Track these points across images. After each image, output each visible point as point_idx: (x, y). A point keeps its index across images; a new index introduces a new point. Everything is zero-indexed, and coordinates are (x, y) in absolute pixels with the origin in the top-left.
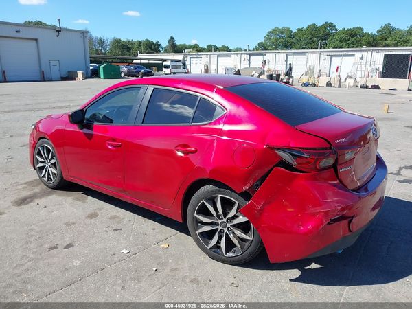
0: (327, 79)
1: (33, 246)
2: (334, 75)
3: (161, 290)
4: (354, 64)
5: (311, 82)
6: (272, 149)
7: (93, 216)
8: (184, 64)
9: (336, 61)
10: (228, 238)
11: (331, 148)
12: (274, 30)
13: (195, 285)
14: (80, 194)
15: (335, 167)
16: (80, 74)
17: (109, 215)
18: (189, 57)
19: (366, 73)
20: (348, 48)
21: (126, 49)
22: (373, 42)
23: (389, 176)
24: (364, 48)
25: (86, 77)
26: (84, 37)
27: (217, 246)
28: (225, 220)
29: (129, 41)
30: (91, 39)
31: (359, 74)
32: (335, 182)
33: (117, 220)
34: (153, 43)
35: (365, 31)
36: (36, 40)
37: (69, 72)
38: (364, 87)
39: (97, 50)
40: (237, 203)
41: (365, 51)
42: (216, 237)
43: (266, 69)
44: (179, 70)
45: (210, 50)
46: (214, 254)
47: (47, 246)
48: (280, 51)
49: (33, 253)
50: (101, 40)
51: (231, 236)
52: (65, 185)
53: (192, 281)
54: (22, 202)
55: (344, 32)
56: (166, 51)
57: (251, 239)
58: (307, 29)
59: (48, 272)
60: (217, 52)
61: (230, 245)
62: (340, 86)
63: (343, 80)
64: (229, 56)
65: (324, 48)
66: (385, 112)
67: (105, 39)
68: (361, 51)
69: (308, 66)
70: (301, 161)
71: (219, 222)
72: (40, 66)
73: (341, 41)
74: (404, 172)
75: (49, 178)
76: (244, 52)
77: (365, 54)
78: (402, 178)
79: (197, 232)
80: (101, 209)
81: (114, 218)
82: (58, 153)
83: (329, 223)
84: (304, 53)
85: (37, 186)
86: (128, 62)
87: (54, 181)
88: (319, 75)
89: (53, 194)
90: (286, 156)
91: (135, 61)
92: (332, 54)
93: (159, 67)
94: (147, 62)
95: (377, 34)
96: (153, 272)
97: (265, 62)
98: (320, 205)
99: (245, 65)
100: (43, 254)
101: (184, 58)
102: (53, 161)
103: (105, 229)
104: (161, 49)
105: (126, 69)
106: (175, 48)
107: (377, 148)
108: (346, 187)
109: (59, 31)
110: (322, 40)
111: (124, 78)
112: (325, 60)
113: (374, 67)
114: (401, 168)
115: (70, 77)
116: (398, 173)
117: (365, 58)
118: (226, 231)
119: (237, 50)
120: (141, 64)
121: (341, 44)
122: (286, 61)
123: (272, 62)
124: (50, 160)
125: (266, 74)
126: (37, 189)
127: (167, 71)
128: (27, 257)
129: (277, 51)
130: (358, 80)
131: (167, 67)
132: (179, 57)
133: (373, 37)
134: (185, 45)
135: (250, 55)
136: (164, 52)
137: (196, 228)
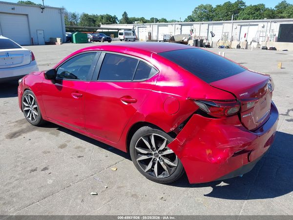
0: (237, 43)
1: (19, 169)
2: (243, 40)
3: (110, 203)
4: (258, 31)
5: (225, 45)
6: (192, 100)
7: (63, 146)
8: (134, 32)
9: (244, 29)
10: (159, 165)
11: (236, 100)
12: (199, 6)
13: (135, 199)
14: (55, 130)
15: (239, 114)
16: (59, 40)
17: (75, 146)
18: (137, 26)
19: (266, 38)
20: (254, 19)
21: (92, 21)
22: (272, 15)
23: (280, 117)
24: (265, 19)
25: (63, 42)
26: (61, 13)
27: (152, 170)
28: (157, 152)
29: (94, 16)
30: (66, 14)
31: (261, 39)
32: (239, 125)
33: (80, 149)
34: (112, 17)
35: (266, 7)
36: (27, 15)
37: (51, 38)
38: (265, 48)
39: (71, 22)
40: (166, 140)
41: (266, 21)
42: (151, 164)
43: (193, 35)
44: (130, 37)
45: (153, 22)
46: (150, 175)
47: (29, 169)
48: (203, 22)
49: (19, 174)
50: (74, 15)
51: (162, 163)
52: (44, 124)
53: (132, 196)
54: (13, 135)
55: (251, 7)
56: (121, 23)
57: (176, 165)
58: (224, 5)
59: (29, 188)
60: (158, 23)
61: (161, 170)
62: (246, 48)
63: (249, 43)
64: (166, 26)
65: (236, 20)
66: (279, 68)
67: (76, 14)
68: (263, 21)
69: (223, 34)
70: (213, 109)
71: (153, 153)
72: (30, 35)
73: (249, 14)
74: (291, 113)
75: (33, 118)
76: (177, 23)
77: (265, 24)
78: (289, 118)
79: (137, 160)
80: (69, 141)
81: (79, 147)
82: (38, 100)
83: (233, 156)
84: (221, 24)
85: (24, 123)
86: (93, 31)
87: (36, 121)
88: (232, 40)
89: (35, 130)
90: (202, 106)
91: (98, 30)
92: (242, 24)
93: (116, 35)
94: (107, 31)
95: (275, 9)
96: (104, 189)
97: (192, 30)
98: (227, 142)
99: (178, 32)
100: (26, 175)
101: (134, 27)
102: (35, 106)
103: (71, 156)
104: (117, 21)
105: (92, 36)
106: (127, 20)
107: (271, 98)
108: (247, 129)
109: (43, 9)
110: (235, 14)
111: (90, 42)
112: (236, 28)
113: (272, 34)
114: (289, 111)
115: (52, 42)
116: (287, 114)
117: (266, 27)
118: (158, 159)
119: (172, 21)
120: (102, 32)
121: (248, 16)
122: (208, 30)
123: (198, 30)
124: (33, 105)
125: (193, 39)
126: (24, 126)
127: (121, 37)
128: (15, 177)
129: (201, 22)
130: (260, 43)
131: (121, 34)
132: (130, 26)
133: (272, 11)
134: (134, 18)
135: (182, 25)
136: (119, 24)
137: (137, 157)
